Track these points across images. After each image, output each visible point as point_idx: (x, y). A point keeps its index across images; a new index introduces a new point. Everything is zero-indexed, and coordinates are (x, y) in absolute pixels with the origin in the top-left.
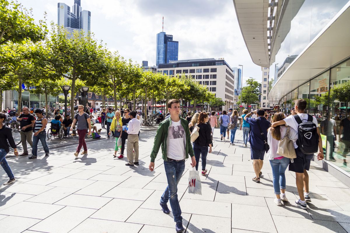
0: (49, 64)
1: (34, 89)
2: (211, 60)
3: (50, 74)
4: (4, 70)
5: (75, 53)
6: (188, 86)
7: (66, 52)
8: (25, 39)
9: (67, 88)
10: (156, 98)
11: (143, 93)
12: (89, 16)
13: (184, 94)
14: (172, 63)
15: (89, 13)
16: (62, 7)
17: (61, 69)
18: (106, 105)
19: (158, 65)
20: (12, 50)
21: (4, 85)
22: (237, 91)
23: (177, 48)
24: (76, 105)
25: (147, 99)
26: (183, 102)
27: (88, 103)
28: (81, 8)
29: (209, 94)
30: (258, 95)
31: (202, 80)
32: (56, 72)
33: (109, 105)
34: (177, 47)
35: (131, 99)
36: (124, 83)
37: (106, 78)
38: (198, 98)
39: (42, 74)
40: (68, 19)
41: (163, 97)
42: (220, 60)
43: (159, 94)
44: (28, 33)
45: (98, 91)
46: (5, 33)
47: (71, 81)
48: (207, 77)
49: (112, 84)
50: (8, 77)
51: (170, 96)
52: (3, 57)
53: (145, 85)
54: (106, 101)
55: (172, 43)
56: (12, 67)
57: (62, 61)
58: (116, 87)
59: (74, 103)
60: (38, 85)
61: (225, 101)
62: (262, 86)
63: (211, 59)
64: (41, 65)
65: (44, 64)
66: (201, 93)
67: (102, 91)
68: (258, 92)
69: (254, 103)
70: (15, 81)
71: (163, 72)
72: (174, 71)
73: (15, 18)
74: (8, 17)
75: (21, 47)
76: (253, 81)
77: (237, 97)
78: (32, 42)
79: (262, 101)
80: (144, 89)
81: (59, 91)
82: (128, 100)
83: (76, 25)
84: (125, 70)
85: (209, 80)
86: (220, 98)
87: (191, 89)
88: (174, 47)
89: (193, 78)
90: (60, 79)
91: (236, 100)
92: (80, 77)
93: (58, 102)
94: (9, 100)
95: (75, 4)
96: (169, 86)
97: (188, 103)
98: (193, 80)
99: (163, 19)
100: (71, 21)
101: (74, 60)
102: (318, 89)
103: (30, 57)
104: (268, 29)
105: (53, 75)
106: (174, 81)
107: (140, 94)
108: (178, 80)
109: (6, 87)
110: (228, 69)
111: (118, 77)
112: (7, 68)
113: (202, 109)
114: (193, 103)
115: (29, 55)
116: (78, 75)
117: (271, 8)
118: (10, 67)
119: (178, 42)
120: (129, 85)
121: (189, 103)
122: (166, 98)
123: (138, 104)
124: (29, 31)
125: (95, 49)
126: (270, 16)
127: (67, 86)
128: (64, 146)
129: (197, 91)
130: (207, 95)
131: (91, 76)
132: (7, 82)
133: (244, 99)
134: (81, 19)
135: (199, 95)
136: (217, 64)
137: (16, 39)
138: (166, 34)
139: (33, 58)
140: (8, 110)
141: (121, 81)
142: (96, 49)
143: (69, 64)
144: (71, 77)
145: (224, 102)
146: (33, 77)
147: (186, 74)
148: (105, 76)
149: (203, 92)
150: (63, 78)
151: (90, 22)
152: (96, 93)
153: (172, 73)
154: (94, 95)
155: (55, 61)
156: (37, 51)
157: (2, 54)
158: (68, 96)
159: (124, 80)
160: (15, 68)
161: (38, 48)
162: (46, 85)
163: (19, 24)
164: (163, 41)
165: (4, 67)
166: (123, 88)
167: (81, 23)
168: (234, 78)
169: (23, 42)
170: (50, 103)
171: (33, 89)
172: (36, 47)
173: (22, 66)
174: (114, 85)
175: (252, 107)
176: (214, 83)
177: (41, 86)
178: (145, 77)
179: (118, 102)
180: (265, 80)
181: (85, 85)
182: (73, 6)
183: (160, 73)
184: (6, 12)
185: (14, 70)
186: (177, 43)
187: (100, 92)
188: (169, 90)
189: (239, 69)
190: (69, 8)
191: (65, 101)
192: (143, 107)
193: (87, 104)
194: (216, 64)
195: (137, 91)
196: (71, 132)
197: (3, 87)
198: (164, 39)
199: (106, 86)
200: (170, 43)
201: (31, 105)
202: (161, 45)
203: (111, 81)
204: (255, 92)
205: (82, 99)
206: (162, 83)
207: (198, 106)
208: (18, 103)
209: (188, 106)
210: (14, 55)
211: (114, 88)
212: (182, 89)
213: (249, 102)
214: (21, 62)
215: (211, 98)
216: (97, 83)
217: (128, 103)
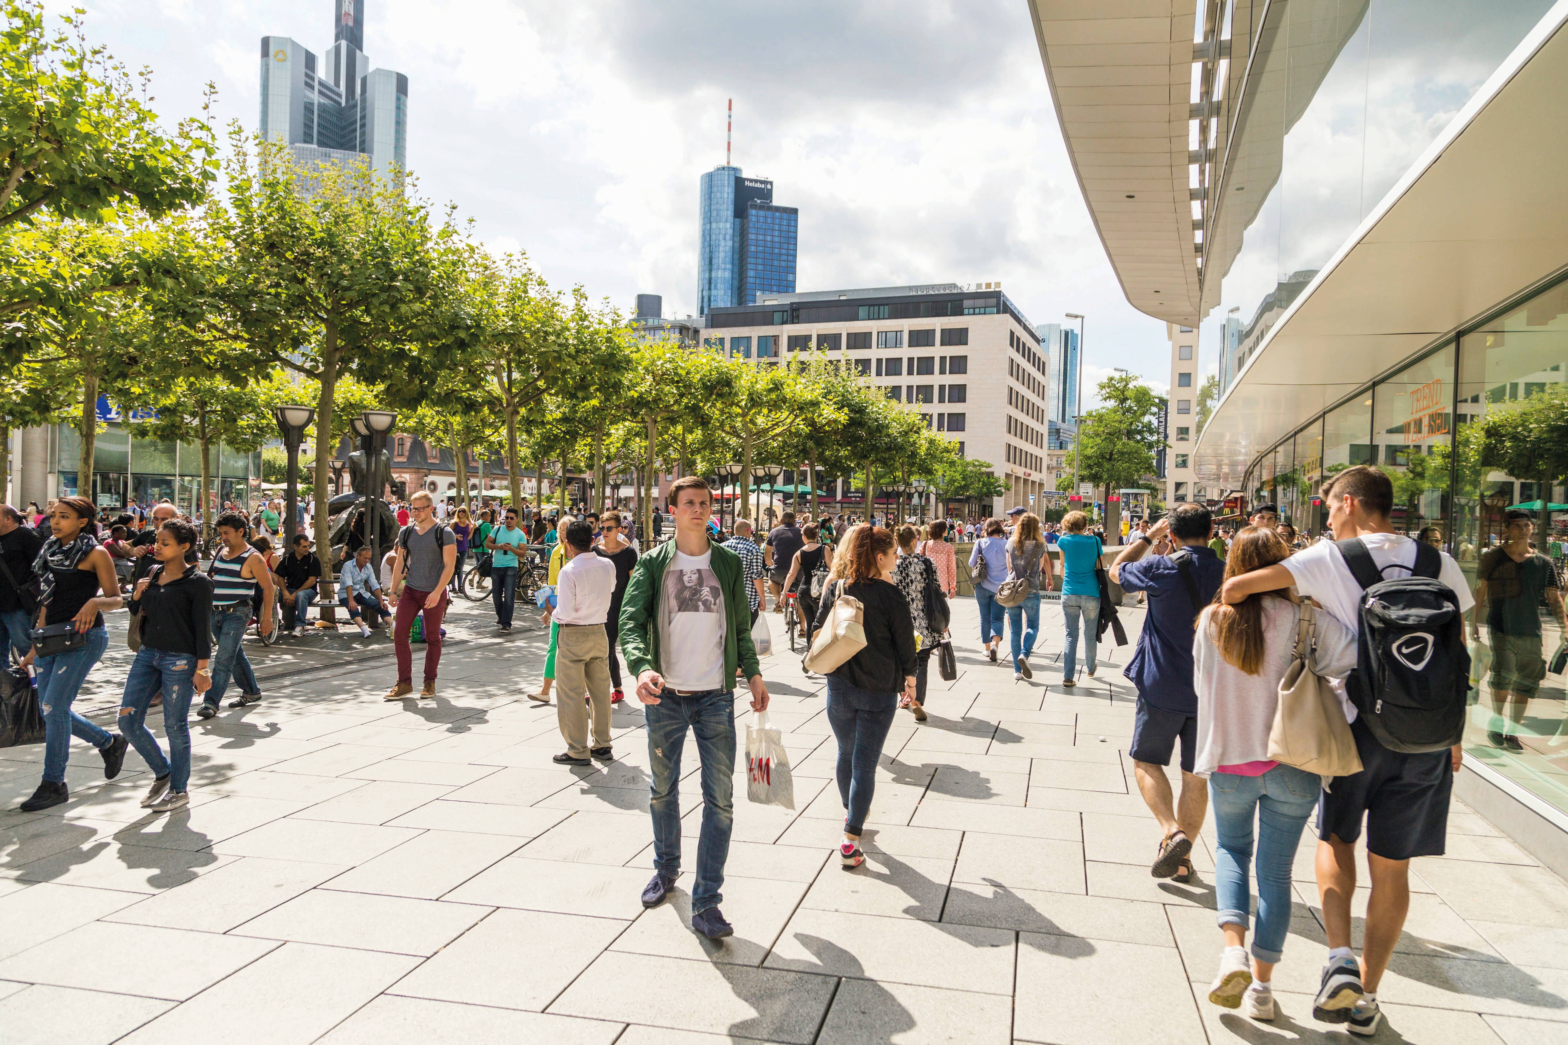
0: (221, 312)
1: (152, 421)
2: (945, 289)
3: (222, 352)
4: (19, 335)
5: (335, 259)
6: (839, 409)
7: (295, 258)
8: (114, 200)
9: (296, 417)
10: (694, 463)
11: (638, 439)
12: (402, 97)
13: (819, 443)
14: (767, 303)
15: (402, 84)
16: (280, 56)
17: (272, 334)
18: (473, 493)
19: (706, 311)
20: (56, 246)
21: (15, 404)
22: (1058, 431)
23: (790, 239)
24: (337, 492)
25: (657, 465)
26: (818, 476)
27: (393, 485)
28: (366, 59)
29: (932, 442)
30: (1150, 446)
31: (904, 380)
32: (249, 347)
33: (485, 493)
34: (792, 235)
35: (582, 464)
36: (551, 395)
37: (471, 371)
38: (884, 462)
39: (188, 356)
40: (308, 108)
41: (729, 456)
42: (984, 290)
43: (709, 444)
44: (129, 175)
45: (437, 428)
46: (27, 175)
47: (317, 384)
48: (925, 366)
49: (499, 399)
50: (38, 366)
51: (759, 454)
52: (16, 281)
53: (646, 404)
54: (474, 472)
55: (769, 214)
56: (55, 324)
57: (277, 295)
58: (518, 413)
59: (331, 481)
60: (168, 401)
61: (1008, 476)
62: (1172, 408)
63: (944, 286)
64: (184, 314)
65: (197, 310)
66: (895, 438)
67: (456, 427)
68: (1151, 432)
69: (1134, 484)
70: (68, 385)
71: (727, 345)
72: (776, 338)
73: (71, 110)
74: (40, 103)
75: (97, 233)
76: (1130, 386)
77: (1059, 456)
78: (144, 214)
79: (1173, 474)
80: (643, 421)
81: (261, 429)
82: (569, 471)
83: (343, 137)
84: (558, 336)
85: (936, 380)
86: (982, 460)
87: (852, 422)
88: (776, 233)
89: (863, 373)
90: (268, 377)
91: (1054, 472)
92: (354, 366)
93: (258, 477)
94: (37, 469)
95: (336, 41)
96: (753, 406)
97: (840, 481)
98: (862, 381)
99: (730, 109)
100: (319, 115)
101: (331, 291)
102: (1420, 420)
103: (135, 281)
104: (1193, 158)
105: (236, 358)
106: (777, 386)
107: (626, 440)
108: (792, 383)
109: (28, 409)
110: (1019, 331)
111: (524, 368)
112: (30, 327)
113: (903, 508)
114: (860, 485)
115: (130, 272)
116: (346, 361)
117: (1205, 65)
118: (44, 326)
119: (795, 211)
120: (574, 401)
121: (846, 483)
122: (739, 461)
123: (616, 487)
124: (131, 166)
125: (422, 244)
126: (1201, 100)
127: (297, 405)
128: (283, 675)
129: (881, 428)
130: (922, 452)
131: (406, 364)
132: (31, 390)
133: (1090, 467)
134: (363, 109)
135: (889, 449)
136: (971, 311)
137: (75, 199)
138: (745, 175)
139: (151, 284)
140: (35, 514)
141: (541, 383)
142: (430, 244)
143: (308, 310)
144: (318, 368)
145: (1003, 477)
146: (148, 368)
147: (833, 355)
148: (466, 363)
149: (907, 433)
150: (283, 370)
151: (404, 122)
152: (430, 439)
153: (769, 346)
154: (418, 446)
155: (247, 297)
156: (165, 253)
157: (8, 263)
158: (304, 451)
159: (552, 382)
160: (69, 330)
161: (171, 237)
162: (206, 403)
163: (87, 136)
164: (731, 207)
165: (20, 325)
166: (549, 418)
167: (363, 126)
168: (1043, 374)
169: (105, 212)
170: (223, 483)
171: (148, 420)
172: (164, 234)
173: (100, 319)
174: (508, 405)
175: (1127, 504)
176: (958, 393)
177: (180, 409)
178: (646, 369)
179: (526, 480)
180: (1185, 379)
181: (380, 402)
182: (328, 53)
183: (713, 350)
184: (31, 83)
185: (63, 336)
186: (793, 216)
187: (446, 432)
188: (755, 424)
189: (1067, 334)
190: (310, 60)
191: (291, 473)
192: (636, 499)
193: (388, 488)
194: (966, 311)
195: (612, 431)
196: (313, 612)
197: (11, 413)
198: (732, 196)
199: (470, 406)
200: (762, 213)
201: (135, 489)
202: (721, 225)
203: (493, 385)
204: (1140, 432)
205: (364, 466)
206: (720, 395)
207: (886, 497)
208: (81, 482)
209: (839, 497)
210: (66, 272)
211: (505, 417)
212: (812, 423)
213: (1111, 477)
214: (95, 303)
215: (941, 462)
216: (434, 393)
217: (569, 481)
